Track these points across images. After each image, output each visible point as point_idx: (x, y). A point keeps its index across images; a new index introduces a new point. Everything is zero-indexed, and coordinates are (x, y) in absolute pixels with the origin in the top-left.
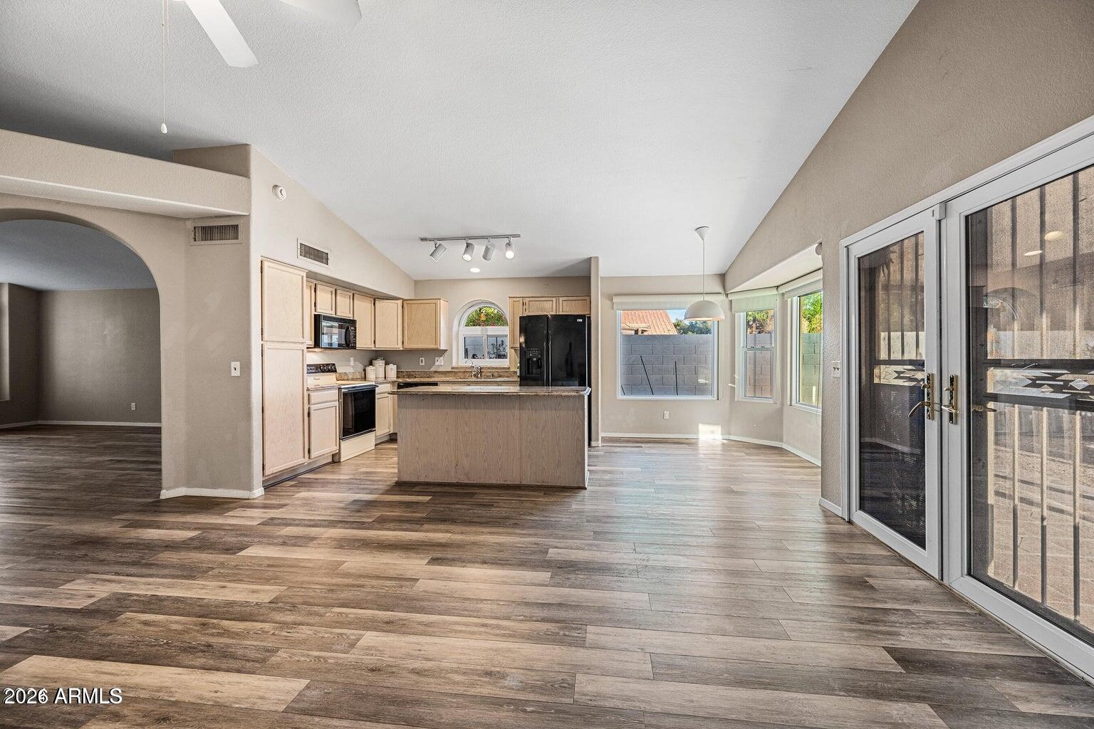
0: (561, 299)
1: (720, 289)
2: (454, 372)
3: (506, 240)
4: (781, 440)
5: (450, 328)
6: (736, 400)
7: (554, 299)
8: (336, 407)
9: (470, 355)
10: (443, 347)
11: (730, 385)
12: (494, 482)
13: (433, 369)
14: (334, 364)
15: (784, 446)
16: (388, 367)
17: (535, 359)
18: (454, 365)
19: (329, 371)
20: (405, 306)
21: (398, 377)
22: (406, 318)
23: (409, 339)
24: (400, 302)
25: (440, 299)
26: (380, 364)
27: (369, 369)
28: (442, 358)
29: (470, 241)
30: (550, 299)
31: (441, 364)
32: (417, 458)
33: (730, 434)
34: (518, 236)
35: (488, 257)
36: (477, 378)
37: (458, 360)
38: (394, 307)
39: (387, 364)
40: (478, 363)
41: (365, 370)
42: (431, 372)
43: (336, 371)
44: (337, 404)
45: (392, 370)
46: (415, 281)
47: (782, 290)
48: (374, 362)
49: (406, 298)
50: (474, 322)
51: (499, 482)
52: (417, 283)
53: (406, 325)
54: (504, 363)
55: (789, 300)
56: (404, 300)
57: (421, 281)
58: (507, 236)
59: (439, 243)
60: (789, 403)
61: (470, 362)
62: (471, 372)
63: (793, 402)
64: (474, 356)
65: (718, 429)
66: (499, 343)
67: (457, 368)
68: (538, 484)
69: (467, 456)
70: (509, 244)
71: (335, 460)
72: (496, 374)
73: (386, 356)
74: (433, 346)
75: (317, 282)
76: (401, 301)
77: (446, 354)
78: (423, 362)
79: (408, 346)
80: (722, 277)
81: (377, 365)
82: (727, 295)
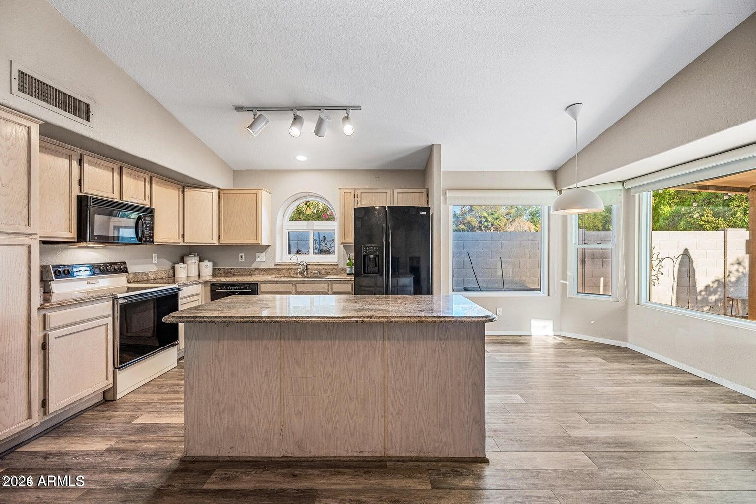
0: (396, 191)
1: (552, 186)
2: (277, 269)
3: (344, 113)
4: (625, 339)
5: (273, 223)
6: (568, 296)
7: (388, 191)
8: (107, 325)
9: (294, 250)
10: (264, 243)
11: (562, 281)
12: (341, 453)
13: (254, 266)
14: (124, 263)
15: (629, 346)
16: (203, 264)
17: (372, 256)
18: (278, 261)
19: (115, 271)
20: (222, 196)
21: (214, 275)
22: (222, 209)
23: (226, 233)
24: (215, 192)
25: (262, 189)
26: (193, 261)
27: (180, 267)
28: (264, 253)
29: (298, 113)
30: (385, 191)
31: (263, 260)
32: (217, 419)
33: (561, 330)
34: (358, 108)
35: (321, 133)
36: (303, 276)
37: (281, 256)
38: (207, 198)
39: (201, 260)
40: (303, 259)
41: (173, 268)
42: (252, 270)
43: (126, 271)
44: (109, 321)
45: (207, 268)
46: (234, 171)
47: (628, 185)
48: (186, 258)
49: (222, 187)
50: (298, 216)
51: (351, 454)
52: (237, 174)
53: (222, 217)
54: (331, 259)
55: (637, 195)
56: (220, 190)
57: (241, 171)
58: (345, 108)
59: (259, 113)
60: (636, 302)
61: (295, 259)
62: (297, 269)
63: (643, 301)
64: (299, 252)
65: (549, 324)
66: (322, 238)
67: (280, 265)
68: (412, 455)
69: (299, 414)
70: (347, 118)
71: (108, 399)
72: (323, 271)
73: (201, 252)
74: (254, 241)
75: (84, 152)
76: (217, 191)
77: (269, 249)
78: (242, 258)
79: (225, 240)
80: (554, 174)
81: (189, 262)
82: (560, 192)
